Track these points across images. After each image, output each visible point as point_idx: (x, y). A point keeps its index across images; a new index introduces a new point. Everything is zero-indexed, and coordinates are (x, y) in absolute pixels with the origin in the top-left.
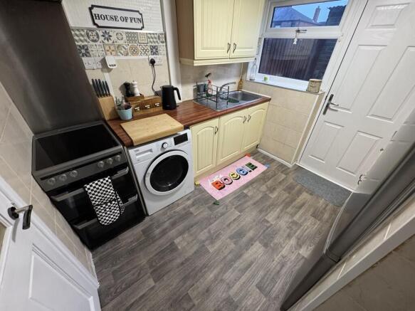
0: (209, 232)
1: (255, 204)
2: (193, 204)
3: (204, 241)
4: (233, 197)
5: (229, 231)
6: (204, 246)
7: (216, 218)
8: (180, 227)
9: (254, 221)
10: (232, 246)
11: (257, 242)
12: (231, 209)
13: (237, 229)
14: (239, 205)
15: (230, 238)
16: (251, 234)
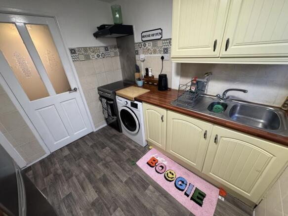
0: (110, 162)
1: (136, 197)
2: (131, 150)
3: (105, 160)
4: (141, 175)
5: (109, 174)
6: (102, 160)
7: (120, 165)
8: (116, 147)
9: (116, 195)
10: (98, 177)
11: (97, 196)
12: (129, 174)
13: (110, 180)
14: (133, 182)
15: (104, 175)
16: (105, 191)
